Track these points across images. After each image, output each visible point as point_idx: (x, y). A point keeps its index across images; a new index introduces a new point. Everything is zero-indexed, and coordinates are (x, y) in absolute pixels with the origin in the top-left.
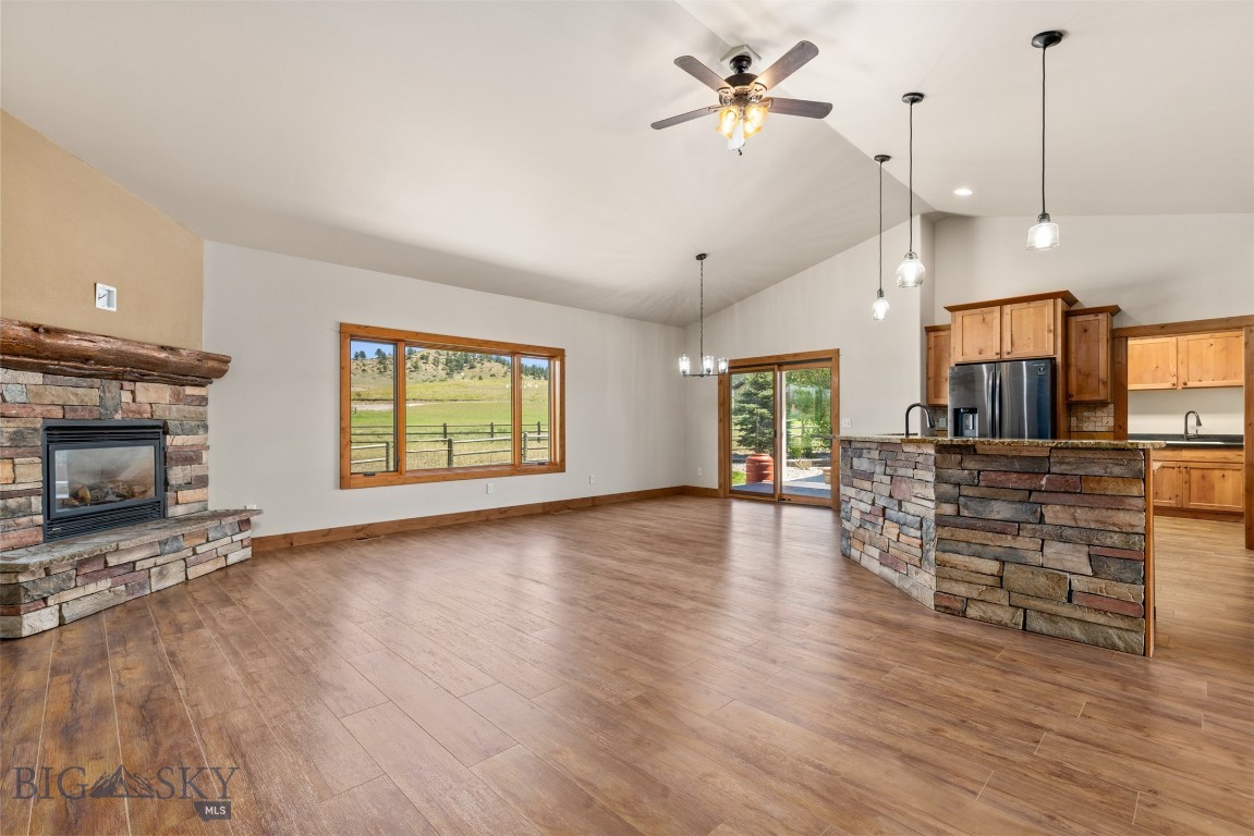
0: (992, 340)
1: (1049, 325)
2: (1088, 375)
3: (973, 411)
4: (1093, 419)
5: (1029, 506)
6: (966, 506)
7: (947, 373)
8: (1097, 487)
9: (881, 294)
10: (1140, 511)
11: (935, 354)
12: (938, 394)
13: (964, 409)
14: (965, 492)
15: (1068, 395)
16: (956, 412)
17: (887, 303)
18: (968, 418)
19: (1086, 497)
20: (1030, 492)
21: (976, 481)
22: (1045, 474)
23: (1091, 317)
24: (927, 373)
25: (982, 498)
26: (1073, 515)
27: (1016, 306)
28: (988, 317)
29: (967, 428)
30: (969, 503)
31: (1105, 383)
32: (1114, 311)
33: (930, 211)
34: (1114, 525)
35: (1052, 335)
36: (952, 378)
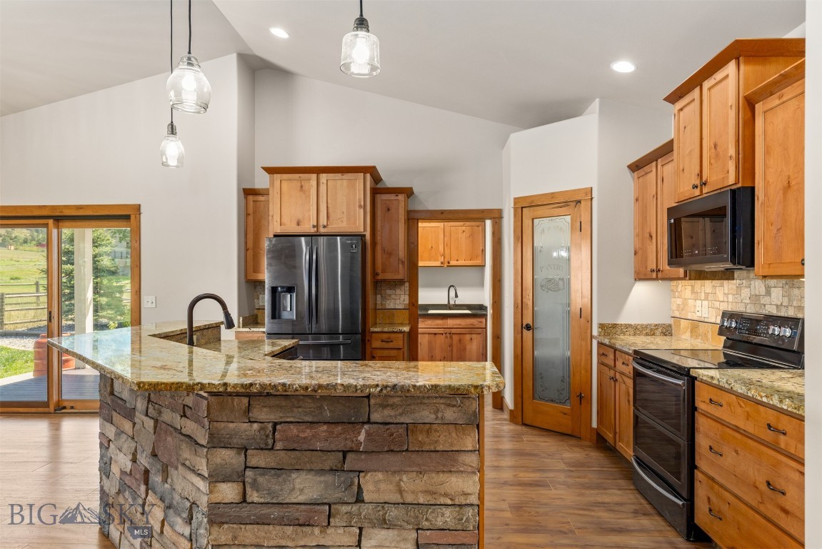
0: (309, 210)
1: (360, 202)
2: (390, 254)
3: (290, 290)
4: (393, 296)
5: (343, 477)
6: (255, 485)
7: (266, 245)
8: (427, 440)
9: (172, 130)
10: (474, 473)
11: (254, 220)
12: (257, 269)
13: (282, 287)
14: (253, 461)
15: (375, 274)
16: (274, 290)
17: (180, 143)
18: (285, 298)
19: (414, 456)
20: (345, 453)
21: (270, 441)
22: (363, 423)
23: (392, 197)
24: (246, 243)
25: (279, 470)
26: (398, 485)
27: (331, 176)
28: (306, 185)
29: (285, 309)
30: (260, 479)
31: (403, 263)
32: (408, 192)
33: (247, 52)
34: (446, 495)
35: (362, 210)
36: (269, 251)
